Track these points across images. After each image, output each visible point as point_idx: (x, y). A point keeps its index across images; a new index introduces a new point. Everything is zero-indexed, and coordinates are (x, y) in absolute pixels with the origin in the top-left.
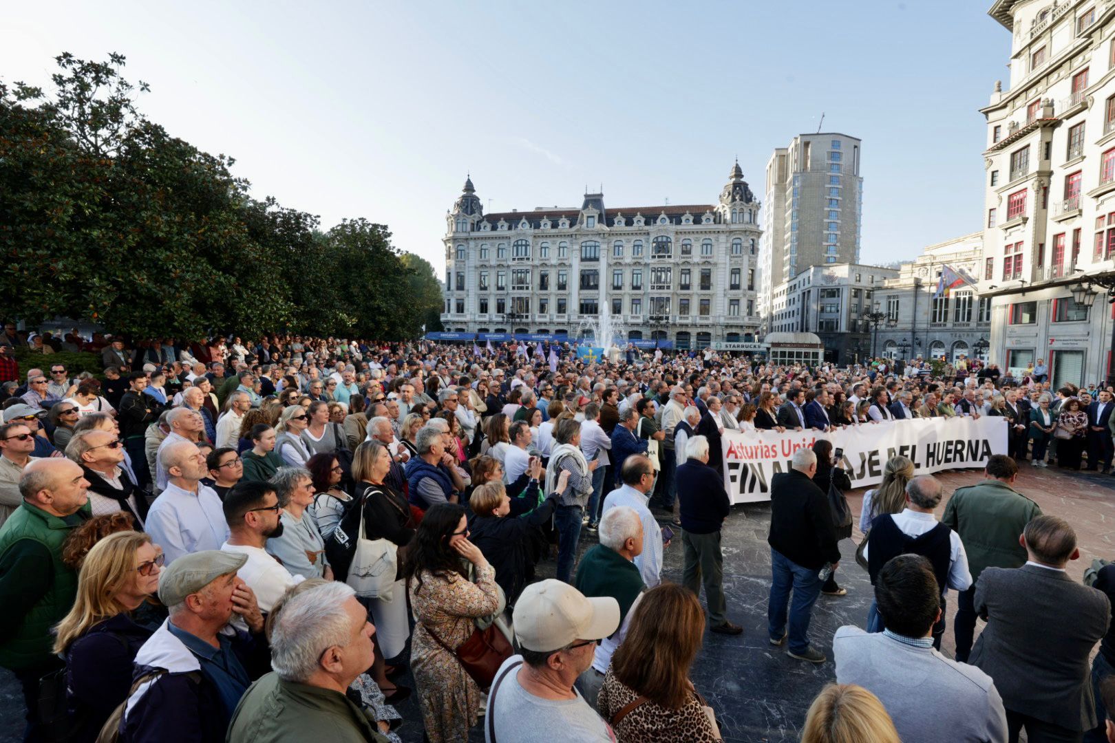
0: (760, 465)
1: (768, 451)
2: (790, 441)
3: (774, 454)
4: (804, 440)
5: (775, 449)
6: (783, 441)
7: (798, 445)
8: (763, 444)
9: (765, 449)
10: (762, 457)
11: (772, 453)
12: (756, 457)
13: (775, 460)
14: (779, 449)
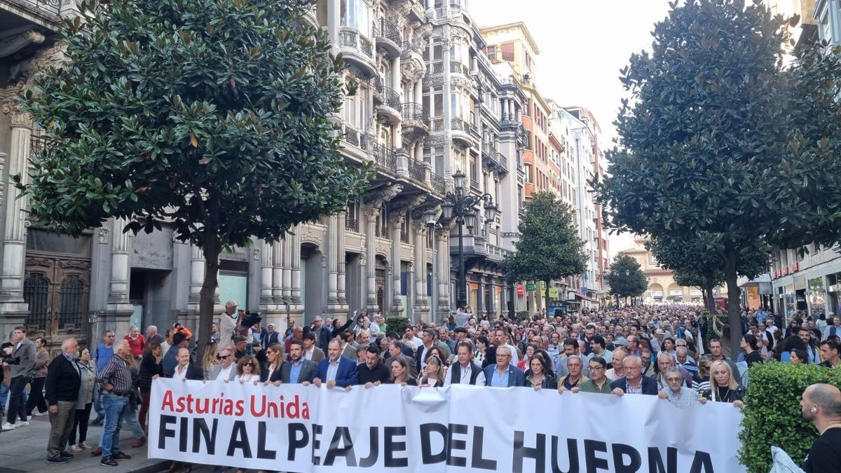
0: (215, 422)
1: (231, 406)
2: (264, 397)
3: (239, 411)
4: (282, 398)
5: (241, 405)
6: (253, 397)
7: (273, 405)
8: (225, 398)
9: (225, 404)
10: (220, 413)
11: (235, 410)
12: (214, 412)
13: (240, 419)
14: (246, 406)
